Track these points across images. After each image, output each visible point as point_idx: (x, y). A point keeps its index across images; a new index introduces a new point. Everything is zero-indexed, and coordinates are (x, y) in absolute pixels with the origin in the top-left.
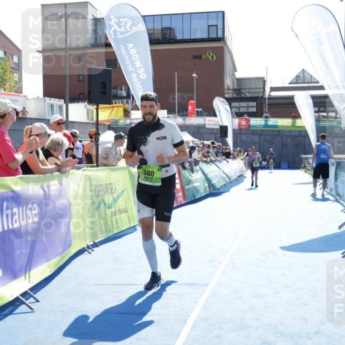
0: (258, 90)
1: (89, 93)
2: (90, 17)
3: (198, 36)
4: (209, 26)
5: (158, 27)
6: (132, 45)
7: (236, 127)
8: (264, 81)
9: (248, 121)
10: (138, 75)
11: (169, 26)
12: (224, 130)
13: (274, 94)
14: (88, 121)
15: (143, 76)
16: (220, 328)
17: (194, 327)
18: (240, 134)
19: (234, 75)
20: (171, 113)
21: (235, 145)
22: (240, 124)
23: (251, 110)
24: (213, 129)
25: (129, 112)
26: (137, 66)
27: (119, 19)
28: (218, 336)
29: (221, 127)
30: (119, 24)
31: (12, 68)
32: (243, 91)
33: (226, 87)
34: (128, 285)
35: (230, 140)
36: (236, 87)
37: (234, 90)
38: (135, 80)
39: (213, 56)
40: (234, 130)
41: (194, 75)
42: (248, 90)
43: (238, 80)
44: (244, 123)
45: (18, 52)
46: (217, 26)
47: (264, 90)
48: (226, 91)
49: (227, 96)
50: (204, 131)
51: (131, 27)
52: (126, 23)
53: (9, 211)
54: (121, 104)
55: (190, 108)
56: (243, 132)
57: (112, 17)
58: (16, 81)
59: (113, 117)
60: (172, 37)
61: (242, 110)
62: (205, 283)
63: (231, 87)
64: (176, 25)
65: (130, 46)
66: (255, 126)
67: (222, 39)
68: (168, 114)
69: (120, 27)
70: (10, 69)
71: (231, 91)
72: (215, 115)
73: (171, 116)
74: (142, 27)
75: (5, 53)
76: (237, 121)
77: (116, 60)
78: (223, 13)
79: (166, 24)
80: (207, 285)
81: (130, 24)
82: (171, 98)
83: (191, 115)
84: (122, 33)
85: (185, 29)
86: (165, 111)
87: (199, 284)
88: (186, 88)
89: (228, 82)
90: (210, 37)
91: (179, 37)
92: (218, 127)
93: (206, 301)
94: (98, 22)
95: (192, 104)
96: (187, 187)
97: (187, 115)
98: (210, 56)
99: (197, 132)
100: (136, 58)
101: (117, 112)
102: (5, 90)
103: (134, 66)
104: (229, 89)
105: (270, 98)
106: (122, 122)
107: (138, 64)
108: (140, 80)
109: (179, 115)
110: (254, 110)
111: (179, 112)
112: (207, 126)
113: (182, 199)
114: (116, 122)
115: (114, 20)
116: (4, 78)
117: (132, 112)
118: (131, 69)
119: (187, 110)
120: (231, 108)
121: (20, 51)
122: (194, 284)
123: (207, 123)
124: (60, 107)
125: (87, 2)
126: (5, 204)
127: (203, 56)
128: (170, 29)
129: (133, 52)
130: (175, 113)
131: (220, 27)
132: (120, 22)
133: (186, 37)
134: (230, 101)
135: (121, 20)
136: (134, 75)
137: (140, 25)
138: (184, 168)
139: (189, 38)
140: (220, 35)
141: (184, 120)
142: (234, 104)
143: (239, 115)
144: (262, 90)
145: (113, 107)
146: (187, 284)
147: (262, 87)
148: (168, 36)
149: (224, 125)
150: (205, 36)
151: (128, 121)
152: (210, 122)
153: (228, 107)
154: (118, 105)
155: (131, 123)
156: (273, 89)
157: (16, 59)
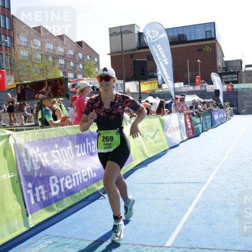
0: (238, 67)
1: (135, 75)
2: (136, 32)
3: (200, 38)
4: (206, 31)
5: (176, 34)
6: (160, 45)
7: (225, 90)
8: (241, 62)
9: (232, 86)
10: (164, 63)
11: (182, 33)
12: (217, 92)
13: (248, 69)
14: (137, 92)
15: (166, 63)
16: (212, 207)
17: (196, 206)
18: (228, 94)
19: (223, 59)
20: (186, 84)
21: (225, 101)
22: (227, 88)
23: (234, 79)
24: (211, 92)
25: (161, 85)
26: (163, 57)
27: (151, 31)
28: (210, 211)
29: (215, 90)
30: (151, 34)
31: (94, 65)
32: (229, 68)
33: (218, 67)
34: (159, 183)
35: (221, 98)
36: (224, 66)
37: (223, 68)
38: (162, 65)
39: (209, 49)
40: (224, 92)
41: (199, 61)
42: (232, 68)
43: (225, 62)
44: (230, 87)
45: (97, 55)
46: (211, 31)
47: (242, 67)
48: (218, 69)
49: (219, 72)
50: (206, 94)
51: (158, 35)
52: (155, 33)
53: (90, 143)
54: (156, 81)
55: (197, 80)
56: (230, 92)
57: (147, 30)
58: (97, 72)
59: (152, 88)
60: (185, 40)
61: (229, 80)
62: (204, 181)
63: (221, 67)
64: (186, 33)
65: (158, 46)
66: (237, 89)
67: (214, 39)
68: (184, 84)
69: (152, 35)
70: (93, 66)
71: (221, 69)
72: (212, 84)
73: (186, 86)
74: (164, 35)
75: (90, 57)
76: (225, 86)
77: (152, 56)
78: (214, 23)
79: (181, 32)
80: (205, 183)
81: (158, 33)
82: (186, 75)
83: (198, 84)
84: (153, 39)
85: (192, 34)
86: (182, 83)
87: (200, 182)
88: (194, 69)
89: (219, 64)
90: (207, 37)
91: (189, 39)
92: (214, 91)
93: (204, 192)
94: (140, 35)
95: (198, 78)
96: (195, 127)
97: (195, 85)
98: (208, 49)
99: (202, 94)
100: (162, 52)
101: (154, 85)
102: (91, 77)
103: (161, 57)
104: (220, 68)
105: (246, 72)
106: (157, 91)
107: (163, 56)
108: (165, 65)
109: (191, 85)
110: (236, 79)
111: (190, 83)
112: (208, 91)
113: (191, 134)
114: (154, 91)
115: (148, 32)
116: (91, 70)
117: (163, 85)
118: (159, 59)
119: (195, 82)
120: (221, 79)
121: (98, 55)
122: (197, 182)
123: (207, 88)
124: (121, 85)
125: (134, 24)
126: (87, 139)
127: (204, 50)
128: (183, 35)
129: (160, 49)
130: (188, 84)
131: (213, 31)
132: (152, 33)
133: (193, 39)
134: (221, 75)
135: (153, 31)
136: (161, 63)
137: (164, 34)
138: (193, 115)
139: (194, 39)
140: (213, 36)
141: (194, 88)
142: (223, 77)
143: (227, 83)
144: (240, 67)
145: (151, 83)
146: (193, 183)
147: (240, 65)
148: (182, 39)
149: (218, 89)
150: (204, 37)
151: (161, 90)
152: (209, 88)
153: (219, 78)
154: (154, 81)
155: (162, 92)
156: (247, 66)
157: (96, 60)
